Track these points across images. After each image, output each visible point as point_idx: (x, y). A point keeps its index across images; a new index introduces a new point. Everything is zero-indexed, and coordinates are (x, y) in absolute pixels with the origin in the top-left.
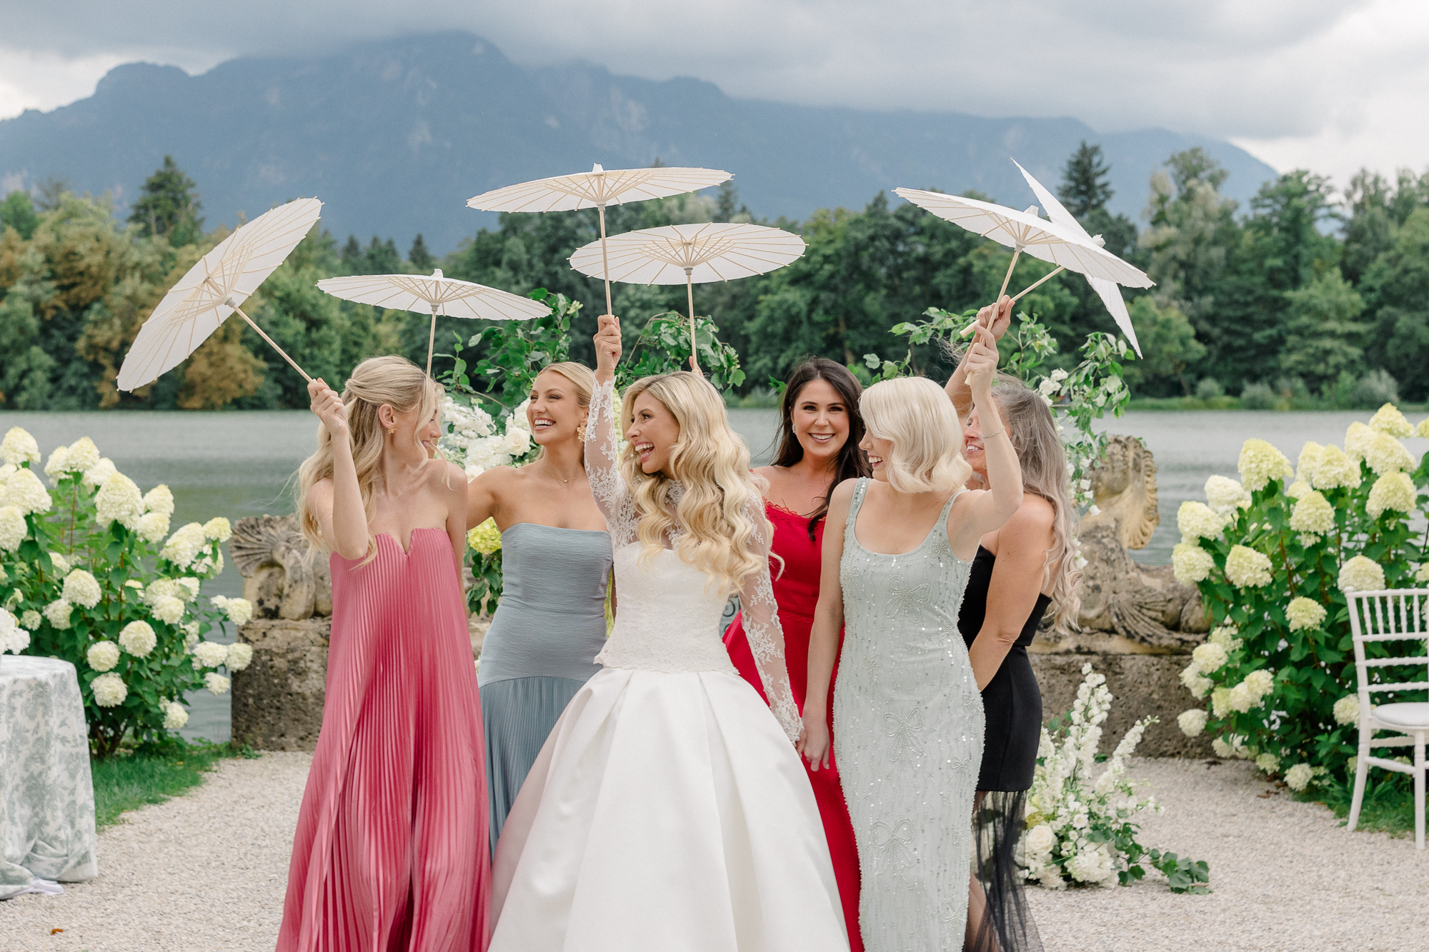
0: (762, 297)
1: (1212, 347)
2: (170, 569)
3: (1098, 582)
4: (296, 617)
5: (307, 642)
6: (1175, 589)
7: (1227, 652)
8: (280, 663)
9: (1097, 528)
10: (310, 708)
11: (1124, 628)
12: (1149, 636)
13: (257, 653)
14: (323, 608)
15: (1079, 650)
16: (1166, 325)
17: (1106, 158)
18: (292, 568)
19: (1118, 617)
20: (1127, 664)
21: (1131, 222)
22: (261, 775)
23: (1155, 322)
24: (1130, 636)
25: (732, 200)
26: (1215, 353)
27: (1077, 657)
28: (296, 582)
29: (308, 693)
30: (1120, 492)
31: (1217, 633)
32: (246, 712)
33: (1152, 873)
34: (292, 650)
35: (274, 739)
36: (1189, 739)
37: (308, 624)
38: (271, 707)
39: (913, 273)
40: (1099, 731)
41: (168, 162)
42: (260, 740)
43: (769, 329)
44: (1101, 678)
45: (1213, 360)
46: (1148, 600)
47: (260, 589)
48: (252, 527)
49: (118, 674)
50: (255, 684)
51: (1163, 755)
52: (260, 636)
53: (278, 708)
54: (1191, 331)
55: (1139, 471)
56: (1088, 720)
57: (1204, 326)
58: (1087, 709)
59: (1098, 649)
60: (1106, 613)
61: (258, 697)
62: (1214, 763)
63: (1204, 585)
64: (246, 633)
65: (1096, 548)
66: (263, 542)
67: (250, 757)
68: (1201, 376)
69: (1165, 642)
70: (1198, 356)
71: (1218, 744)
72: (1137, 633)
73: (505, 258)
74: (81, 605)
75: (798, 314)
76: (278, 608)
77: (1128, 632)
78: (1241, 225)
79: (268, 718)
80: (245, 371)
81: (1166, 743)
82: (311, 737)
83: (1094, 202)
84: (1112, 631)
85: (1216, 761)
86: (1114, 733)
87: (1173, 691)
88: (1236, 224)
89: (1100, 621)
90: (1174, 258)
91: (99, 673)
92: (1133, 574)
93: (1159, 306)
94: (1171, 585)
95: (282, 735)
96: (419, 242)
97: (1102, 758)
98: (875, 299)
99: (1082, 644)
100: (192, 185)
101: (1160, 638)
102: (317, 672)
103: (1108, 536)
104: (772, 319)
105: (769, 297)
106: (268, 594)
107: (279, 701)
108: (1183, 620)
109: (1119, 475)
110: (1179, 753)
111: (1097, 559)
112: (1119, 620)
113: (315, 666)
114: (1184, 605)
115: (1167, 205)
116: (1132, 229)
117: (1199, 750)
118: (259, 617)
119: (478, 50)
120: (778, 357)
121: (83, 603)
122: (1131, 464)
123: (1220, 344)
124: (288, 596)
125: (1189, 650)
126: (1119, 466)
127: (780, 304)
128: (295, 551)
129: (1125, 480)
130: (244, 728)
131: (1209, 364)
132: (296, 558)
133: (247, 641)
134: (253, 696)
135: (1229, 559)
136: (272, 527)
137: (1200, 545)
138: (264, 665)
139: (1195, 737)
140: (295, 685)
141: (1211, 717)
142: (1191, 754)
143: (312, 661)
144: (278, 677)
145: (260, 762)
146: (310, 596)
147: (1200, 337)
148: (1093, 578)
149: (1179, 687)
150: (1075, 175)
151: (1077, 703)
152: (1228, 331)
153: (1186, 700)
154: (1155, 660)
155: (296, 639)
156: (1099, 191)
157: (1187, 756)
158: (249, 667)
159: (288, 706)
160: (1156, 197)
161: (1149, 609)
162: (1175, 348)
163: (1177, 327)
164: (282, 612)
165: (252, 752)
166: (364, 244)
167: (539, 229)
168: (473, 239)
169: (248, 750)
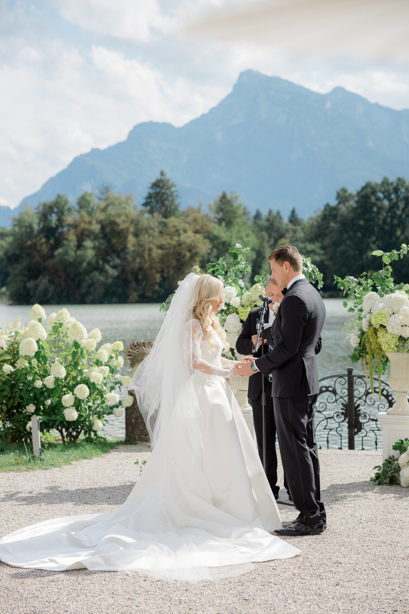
2: (98, 363)
22: (136, 451)
32: (131, 425)
35: (143, 436)
38: (142, 423)
41: (162, 174)
42: (137, 437)
48: (134, 346)
49: (74, 408)
50: (135, 413)
61: (136, 419)
66: (140, 353)
67: (132, 444)
74: (58, 378)
79: (141, 428)
91: (67, 408)
95: (146, 435)
96: (293, 212)
100: (175, 186)
119: (328, 105)
121: (58, 377)
130: (130, 432)
133: (131, 394)
134: (134, 418)
136: (144, 346)
145: (136, 446)
158: (132, 406)
165: (133, 442)
166: (264, 213)
167: (356, 202)
168: (322, 208)
169: (132, 441)
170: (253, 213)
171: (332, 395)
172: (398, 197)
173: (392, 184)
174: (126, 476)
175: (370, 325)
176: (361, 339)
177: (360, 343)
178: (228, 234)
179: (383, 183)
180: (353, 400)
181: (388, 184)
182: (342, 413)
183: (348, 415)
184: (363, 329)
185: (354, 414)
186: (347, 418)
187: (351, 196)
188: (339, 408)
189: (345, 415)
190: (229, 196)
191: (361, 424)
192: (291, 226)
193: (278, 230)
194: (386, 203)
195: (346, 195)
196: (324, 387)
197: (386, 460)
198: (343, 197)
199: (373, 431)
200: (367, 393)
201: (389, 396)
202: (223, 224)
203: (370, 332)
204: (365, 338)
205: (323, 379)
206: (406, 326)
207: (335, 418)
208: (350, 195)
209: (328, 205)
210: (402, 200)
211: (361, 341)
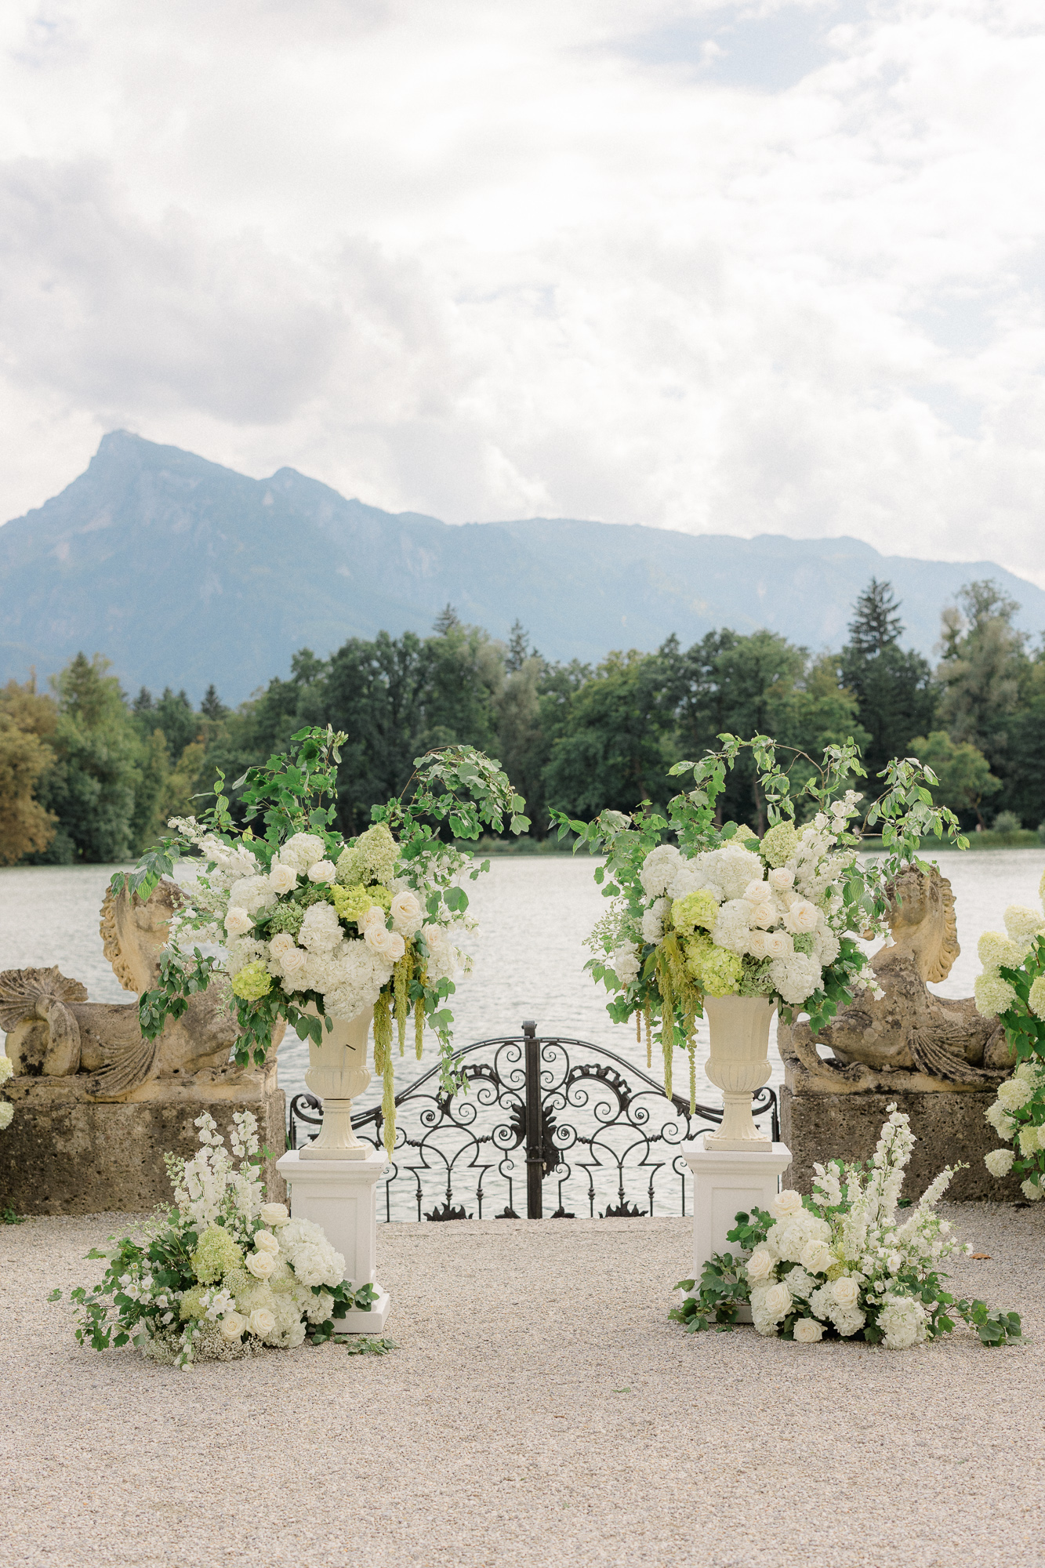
0: (557, 740)
1: (1008, 780)
3: (898, 1017)
4: (61, 1073)
5: (72, 1099)
6: (977, 1023)
7: (1032, 1089)
8: (44, 1122)
9: (895, 960)
10: (76, 1168)
11: (926, 1064)
12: (951, 1072)
13: (19, 1112)
14: (90, 1062)
15: (879, 1089)
16: (963, 758)
17: (898, 593)
18: (56, 1021)
19: (919, 1054)
20: (929, 1102)
21: (922, 657)
22: (22, 1242)
23: (950, 757)
24: (932, 1073)
25: (524, 644)
26: (1011, 786)
27: (878, 1096)
28: (60, 1036)
29: (73, 1153)
30: (918, 922)
31: (1023, 1069)
32: (7, 1174)
33: (960, 1325)
34: (58, 1107)
35: (37, 1203)
36: (996, 1180)
37: (73, 1079)
38: (35, 1169)
39: (707, 713)
40: (903, 1175)
42: (22, 1204)
43: (567, 772)
44: (904, 1118)
45: (1009, 792)
46: (949, 1036)
47: (23, 1044)
48: (15, 980)
50: (17, 1145)
51: (968, 1198)
52: (22, 1093)
53: (42, 1170)
54: (986, 765)
55: (937, 900)
56: (891, 1163)
57: (999, 760)
58: (889, 1152)
59: (899, 1088)
60: (907, 1049)
61: (21, 1159)
62: (1023, 1206)
63: (1007, 1016)
64: (8, 1092)
65: (894, 981)
66: (26, 996)
67: (12, 1222)
68: (998, 810)
69: (968, 1079)
70: (994, 789)
71: (1027, 1187)
72: (938, 1069)
73: (300, 705)
75: (595, 754)
76: (41, 1064)
77: (930, 1069)
78: (1032, 658)
79: (32, 1181)
80: (36, 826)
81: (972, 1185)
82: (76, 1199)
83: (886, 638)
84: (912, 1069)
85: (1025, 1204)
86: (918, 1176)
87: (978, 1130)
88: (1027, 658)
89: (900, 1057)
90: (968, 692)
92: (934, 1008)
93: (954, 740)
94: (974, 1019)
95: (47, 1198)
96: (211, 693)
97: (906, 1202)
98: (669, 739)
99: (883, 1082)
101: (963, 1074)
102: (82, 1131)
103: (906, 969)
104: (568, 761)
105: (564, 740)
106: (31, 1049)
107: (42, 1162)
108: (987, 1055)
109: (917, 906)
110: (986, 1195)
111: (895, 993)
112: (920, 1057)
113: (81, 1125)
114: (987, 1039)
115: (958, 640)
116: (923, 664)
117: (1006, 1193)
118: (22, 1074)
119: (268, 500)
120: (575, 800)
122: (928, 893)
123: (1016, 778)
124: (52, 1050)
125: (993, 1086)
126: (916, 895)
127: (576, 746)
128: (59, 1004)
129: (923, 910)
130: (6, 1191)
131: (1004, 799)
132: (59, 1010)
133: (8, 1099)
134: (16, 1157)
135: (1032, 990)
136: (35, 979)
137: (1001, 977)
138: (27, 1123)
139: (1002, 1178)
140: (60, 1145)
141: (1019, 1158)
142: (998, 1196)
143: (78, 1119)
144: (41, 1136)
145: (23, 1227)
146: (75, 1051)
147: (994, 770)
148: (891, 1013)
149: (984, 1126)
150: (866, 611)
151: (880, 1144)
152: (1023, 764)
153: (992, 1141)
154: (958, 1098)
155: (60, 1095)
156: (890, 627)
157: (994, 1199)
158: (11, 1126)
159: (53, 1167)
160: (947, 630)
161: (951, 1045)
162: (972, 782)
163: (973, 761)
164: (47, 1068)
165: (14, 1217)
166: (156, 695)
167: (330, 677)
168: (266, 687)
169: (10, 1215)
170: (134, 695)
171: (489, 1085)
172: (406, 668)
173: (394, 644)
174: (31, 1332)
175: (667, 928)
176: (643, 962)
177: (639, 974)
178: (88, 733)
179: (379, 644)
180: (538, 1096)
181: (387, 645)
182: (513, 1128)
183: (528, 1131)
184: (644, 937)
185: (540, 1129)
186: (525, 1140)
187: (319, 666)
188: (504, 1116)
189: (520, 1131)
190: (90, 662)
191: (556, 1150)
192: (206, 721)
193: (182, 728)
194: (385, 678)
195: (311, 662)
196: (470, 1068)
197: (707, 1264)
198: (305, 666)
199: (583, 1166)
200: (570, 1080)
201: (620, 1084)
202: (80, 714)
203: (668, 944)
204: (654, 960)
205: (467, 1050)
206: (759, 928)
207: (497, 1139)
208: (318, 662)
209: (277, 680)
210: (412, 675)
211: (642, 969)
